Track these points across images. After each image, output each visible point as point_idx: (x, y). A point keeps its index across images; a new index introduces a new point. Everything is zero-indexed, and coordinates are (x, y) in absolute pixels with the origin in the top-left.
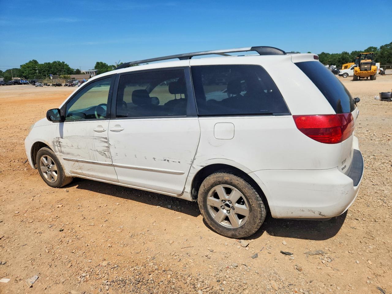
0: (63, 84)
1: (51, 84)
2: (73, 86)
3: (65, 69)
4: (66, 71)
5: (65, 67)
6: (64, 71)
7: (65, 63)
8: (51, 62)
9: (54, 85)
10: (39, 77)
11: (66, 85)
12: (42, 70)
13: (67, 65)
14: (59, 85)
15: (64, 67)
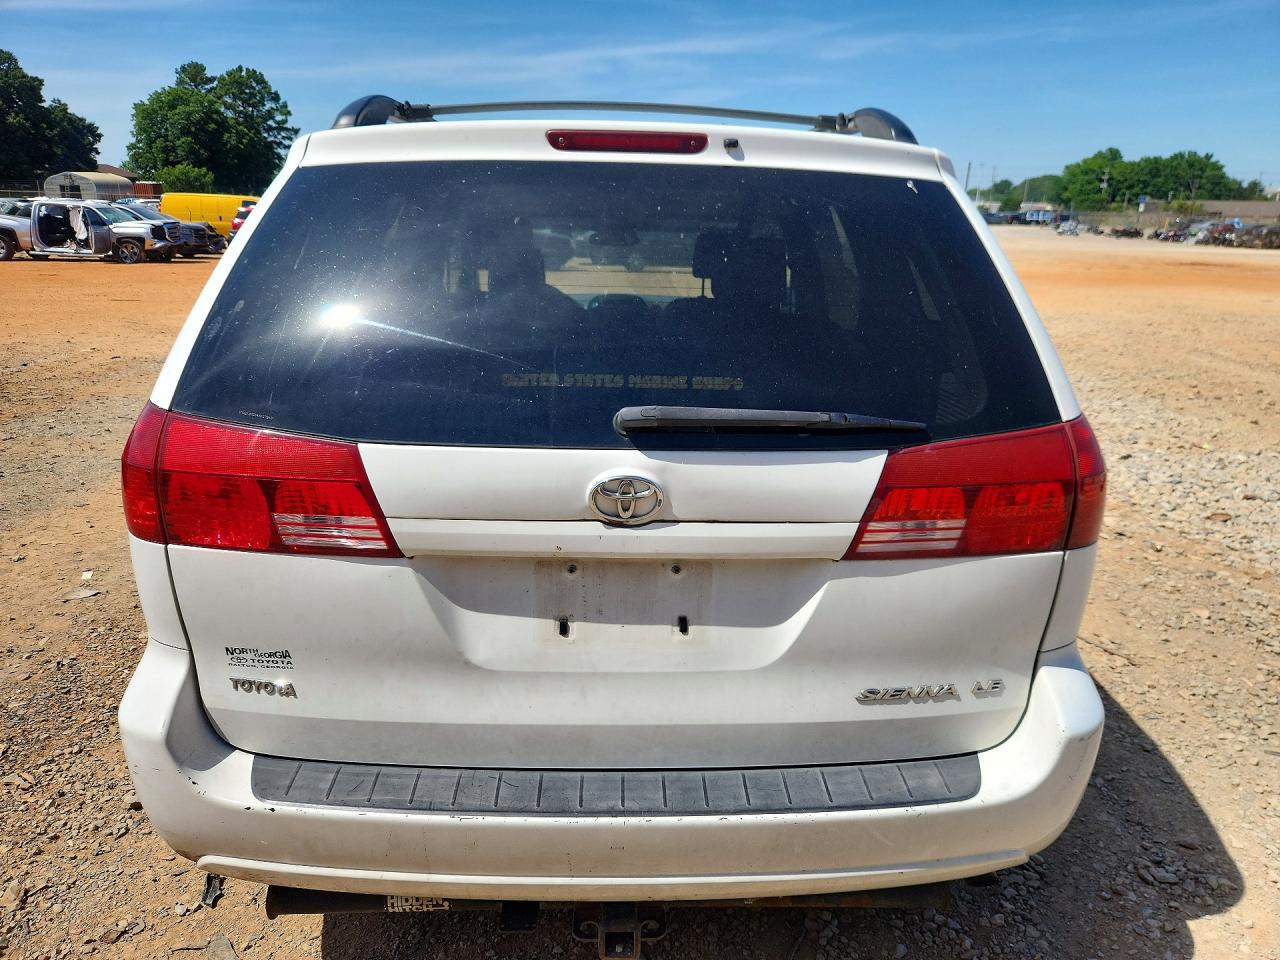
0: (1148, 232)
1: (1107, 230)
2: (1177, 241)
3: (1204, 181)
4: (1209, 186)
5: (1208, 172)
6: (1200, 188)
7: (1213, 160)
8: (1166, 155)
9: (1117, 232)
10: (1099, 206)
11: (1157, 235)
12: (1126, 180)
13: (1218, 167)
14: (1135, 234)
15: (1203, 172)
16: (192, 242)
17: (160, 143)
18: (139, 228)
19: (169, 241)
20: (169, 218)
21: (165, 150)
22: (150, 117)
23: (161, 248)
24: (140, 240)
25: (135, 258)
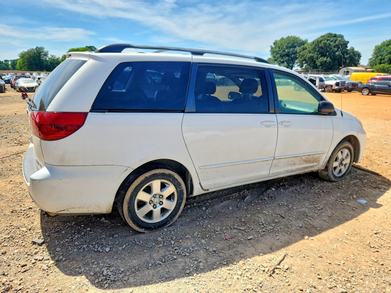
16: (350, 87)
17: (380, 57)
18: (333, 83)
19: (340, 86)
20: (342, 79)
21: (381, 59)
22: (378, 50)
23: (337, 88)
24: (332, 86)
25: (329, 91)
